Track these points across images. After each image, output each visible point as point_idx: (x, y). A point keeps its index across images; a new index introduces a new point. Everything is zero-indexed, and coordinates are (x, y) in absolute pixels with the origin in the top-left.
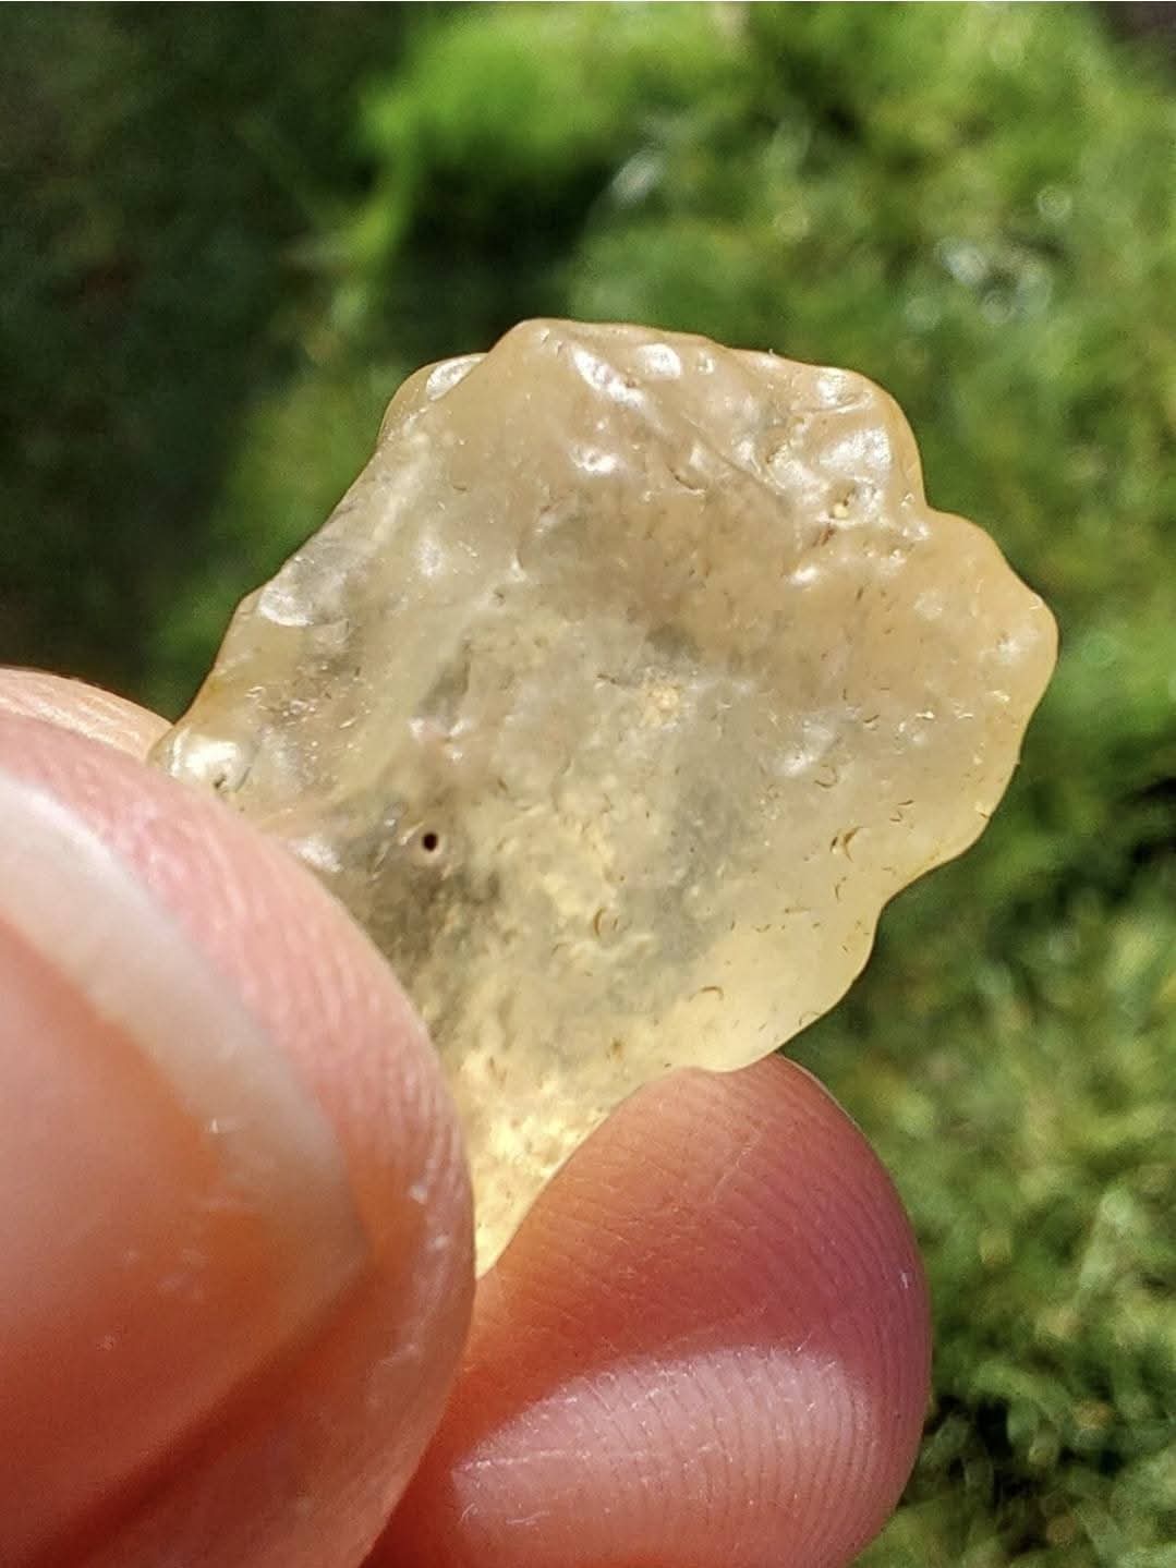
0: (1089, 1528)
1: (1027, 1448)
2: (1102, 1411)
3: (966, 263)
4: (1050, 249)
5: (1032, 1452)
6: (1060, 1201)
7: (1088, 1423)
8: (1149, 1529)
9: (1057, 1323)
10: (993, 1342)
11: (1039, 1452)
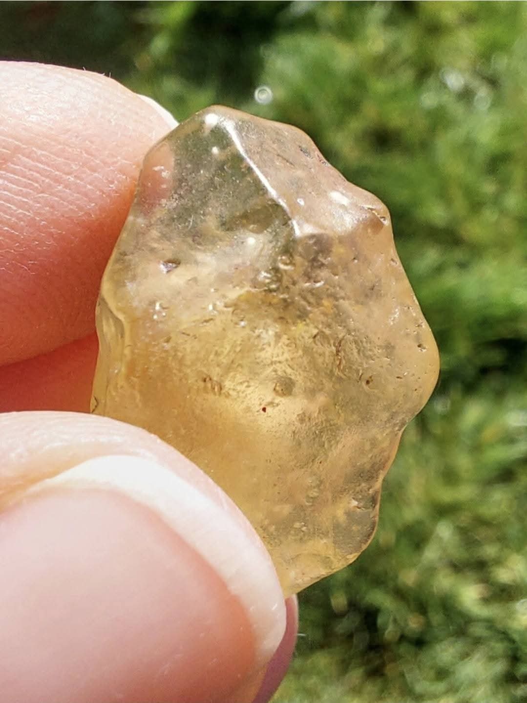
0: (405, 670)
1: (385, 629)
2: (421, 619)
3: (455, 80)
4: (493, 82)
5: (387, 632)
6: (420, 523)
7: (414, 623)
8: (432, 674)
9: (409, 578)
10: (379, 582)
11: (390, 633)
